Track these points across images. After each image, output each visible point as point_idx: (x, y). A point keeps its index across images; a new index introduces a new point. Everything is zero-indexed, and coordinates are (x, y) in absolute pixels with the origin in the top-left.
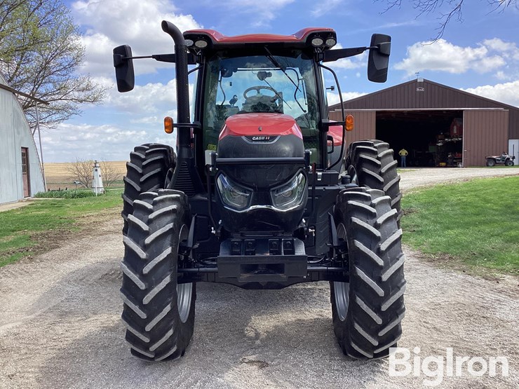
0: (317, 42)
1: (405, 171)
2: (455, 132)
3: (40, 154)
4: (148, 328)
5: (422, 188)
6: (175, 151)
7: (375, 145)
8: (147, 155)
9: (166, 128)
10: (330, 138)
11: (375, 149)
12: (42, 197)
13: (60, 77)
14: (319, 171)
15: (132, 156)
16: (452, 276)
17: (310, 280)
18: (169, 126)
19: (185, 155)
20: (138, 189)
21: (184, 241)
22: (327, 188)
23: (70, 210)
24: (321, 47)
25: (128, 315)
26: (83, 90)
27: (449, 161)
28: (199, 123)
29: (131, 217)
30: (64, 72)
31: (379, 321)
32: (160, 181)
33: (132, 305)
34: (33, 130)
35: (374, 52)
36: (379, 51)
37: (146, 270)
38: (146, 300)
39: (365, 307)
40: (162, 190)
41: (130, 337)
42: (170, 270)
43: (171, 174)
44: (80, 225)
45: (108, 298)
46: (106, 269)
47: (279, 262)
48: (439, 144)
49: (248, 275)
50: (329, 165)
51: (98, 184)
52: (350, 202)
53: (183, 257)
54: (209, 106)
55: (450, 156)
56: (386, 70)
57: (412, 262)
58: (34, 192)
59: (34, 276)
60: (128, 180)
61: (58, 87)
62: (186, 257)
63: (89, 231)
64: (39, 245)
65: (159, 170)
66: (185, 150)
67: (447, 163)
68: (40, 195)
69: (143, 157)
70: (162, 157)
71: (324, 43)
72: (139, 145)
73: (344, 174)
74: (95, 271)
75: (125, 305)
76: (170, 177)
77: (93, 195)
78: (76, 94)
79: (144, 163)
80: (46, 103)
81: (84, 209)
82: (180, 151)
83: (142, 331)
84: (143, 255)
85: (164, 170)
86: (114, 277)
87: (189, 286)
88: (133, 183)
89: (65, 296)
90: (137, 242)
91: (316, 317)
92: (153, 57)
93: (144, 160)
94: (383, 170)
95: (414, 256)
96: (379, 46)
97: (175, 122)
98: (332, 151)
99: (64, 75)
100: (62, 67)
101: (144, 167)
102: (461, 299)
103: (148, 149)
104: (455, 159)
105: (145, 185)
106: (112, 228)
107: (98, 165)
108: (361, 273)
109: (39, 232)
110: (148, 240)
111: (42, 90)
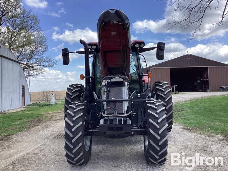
0: (137, 46)
1: (183, 93)
2: (205, 76)
3: (29, 88)
4: (74, 152)
5: (189, 100)
6: (84, 87)
7: (162, 83)
8: (74, 88)
9: (81, 78)
10: (144, 81)
11: (162, 85)
12: (30, 106)
13: (38, 57)
14: (139, 94)
15: (68, 89)
16: (195, 135)
17: (134, 134)
18: (82, 77)
19: (88, 88)
20: (70, 101)
21: (87, 120)
22: (142, 100)
23: (42, 111)
24: (139, 47)
25: (67, 147)
26: (48, 62)
27: (204, 89)
28: (93, 76)
29: (68, 111)
30: (40, 55)
31: (158, 149)
32: (78, 98)
33: (68, 143)
34: (27, 78)
35: (159, 49)
36: (161, 49)
37: (73, 130)
38: (73, 141)
39: (153, 143)
40: (79, 101)
41: (67, 155)
42: (82, 130)
43: (83, 95)
44: (46, 117)
45: (58, 144)
46: (57, 134)
47: (121, 126)
48: (199, 82)
49: (110, 131)
50: (144, 91)
51: (53, 101)
52: (148, 105)
53: (87, 126)
54: (97, 69)
55: (204, 87)
56: (163, 55)
57: (180, 130)
58: (26, 104)
59: (29, 136)
60: (66, 98)
61: (37, 61)
62: (88, 126)
63: (50, 120)
64: (30, 125)
65: (78, 94)
66: (88, 86)
67: (202, 90)
68: (28, 105)
69: (72, 89)
70: (79, 89)
71: (140, 46)
72: (71, 85)
73: (150, 95)
74: (53, 134)
75: (66, 143)
76: (82, 97)
77: (51, 105)
78: (45, 63)
79: (72, 91)
80: (32, 67)
81: (47, 111)
82: (86, 87)
83: (72, 153)
84: (72, 124)
85: (80, 94)
86: (60, 136)
87: (89, 137)
88: (68, 99)
89: (42, 144)
90: (70, 120)
91: (139, 151)
92: (77, 52)
93: (73, 90)
94: (165, 93)
95: (181, 128)
96: (160, 47)
97: (84, 76)
98: (145, 86)
99: (40, 56)
100: (39, 53)
101: (72, 93)
102: (197, 144)
103: (74, 86)
104: (206, 88)
105: (73, 100)
106: (59, 118)
107: (53, 92)
108: (151, 131)
109: (30, 120)
110: (74, 119)
111: (31, 62)
